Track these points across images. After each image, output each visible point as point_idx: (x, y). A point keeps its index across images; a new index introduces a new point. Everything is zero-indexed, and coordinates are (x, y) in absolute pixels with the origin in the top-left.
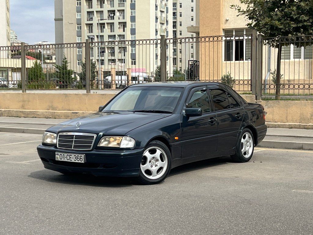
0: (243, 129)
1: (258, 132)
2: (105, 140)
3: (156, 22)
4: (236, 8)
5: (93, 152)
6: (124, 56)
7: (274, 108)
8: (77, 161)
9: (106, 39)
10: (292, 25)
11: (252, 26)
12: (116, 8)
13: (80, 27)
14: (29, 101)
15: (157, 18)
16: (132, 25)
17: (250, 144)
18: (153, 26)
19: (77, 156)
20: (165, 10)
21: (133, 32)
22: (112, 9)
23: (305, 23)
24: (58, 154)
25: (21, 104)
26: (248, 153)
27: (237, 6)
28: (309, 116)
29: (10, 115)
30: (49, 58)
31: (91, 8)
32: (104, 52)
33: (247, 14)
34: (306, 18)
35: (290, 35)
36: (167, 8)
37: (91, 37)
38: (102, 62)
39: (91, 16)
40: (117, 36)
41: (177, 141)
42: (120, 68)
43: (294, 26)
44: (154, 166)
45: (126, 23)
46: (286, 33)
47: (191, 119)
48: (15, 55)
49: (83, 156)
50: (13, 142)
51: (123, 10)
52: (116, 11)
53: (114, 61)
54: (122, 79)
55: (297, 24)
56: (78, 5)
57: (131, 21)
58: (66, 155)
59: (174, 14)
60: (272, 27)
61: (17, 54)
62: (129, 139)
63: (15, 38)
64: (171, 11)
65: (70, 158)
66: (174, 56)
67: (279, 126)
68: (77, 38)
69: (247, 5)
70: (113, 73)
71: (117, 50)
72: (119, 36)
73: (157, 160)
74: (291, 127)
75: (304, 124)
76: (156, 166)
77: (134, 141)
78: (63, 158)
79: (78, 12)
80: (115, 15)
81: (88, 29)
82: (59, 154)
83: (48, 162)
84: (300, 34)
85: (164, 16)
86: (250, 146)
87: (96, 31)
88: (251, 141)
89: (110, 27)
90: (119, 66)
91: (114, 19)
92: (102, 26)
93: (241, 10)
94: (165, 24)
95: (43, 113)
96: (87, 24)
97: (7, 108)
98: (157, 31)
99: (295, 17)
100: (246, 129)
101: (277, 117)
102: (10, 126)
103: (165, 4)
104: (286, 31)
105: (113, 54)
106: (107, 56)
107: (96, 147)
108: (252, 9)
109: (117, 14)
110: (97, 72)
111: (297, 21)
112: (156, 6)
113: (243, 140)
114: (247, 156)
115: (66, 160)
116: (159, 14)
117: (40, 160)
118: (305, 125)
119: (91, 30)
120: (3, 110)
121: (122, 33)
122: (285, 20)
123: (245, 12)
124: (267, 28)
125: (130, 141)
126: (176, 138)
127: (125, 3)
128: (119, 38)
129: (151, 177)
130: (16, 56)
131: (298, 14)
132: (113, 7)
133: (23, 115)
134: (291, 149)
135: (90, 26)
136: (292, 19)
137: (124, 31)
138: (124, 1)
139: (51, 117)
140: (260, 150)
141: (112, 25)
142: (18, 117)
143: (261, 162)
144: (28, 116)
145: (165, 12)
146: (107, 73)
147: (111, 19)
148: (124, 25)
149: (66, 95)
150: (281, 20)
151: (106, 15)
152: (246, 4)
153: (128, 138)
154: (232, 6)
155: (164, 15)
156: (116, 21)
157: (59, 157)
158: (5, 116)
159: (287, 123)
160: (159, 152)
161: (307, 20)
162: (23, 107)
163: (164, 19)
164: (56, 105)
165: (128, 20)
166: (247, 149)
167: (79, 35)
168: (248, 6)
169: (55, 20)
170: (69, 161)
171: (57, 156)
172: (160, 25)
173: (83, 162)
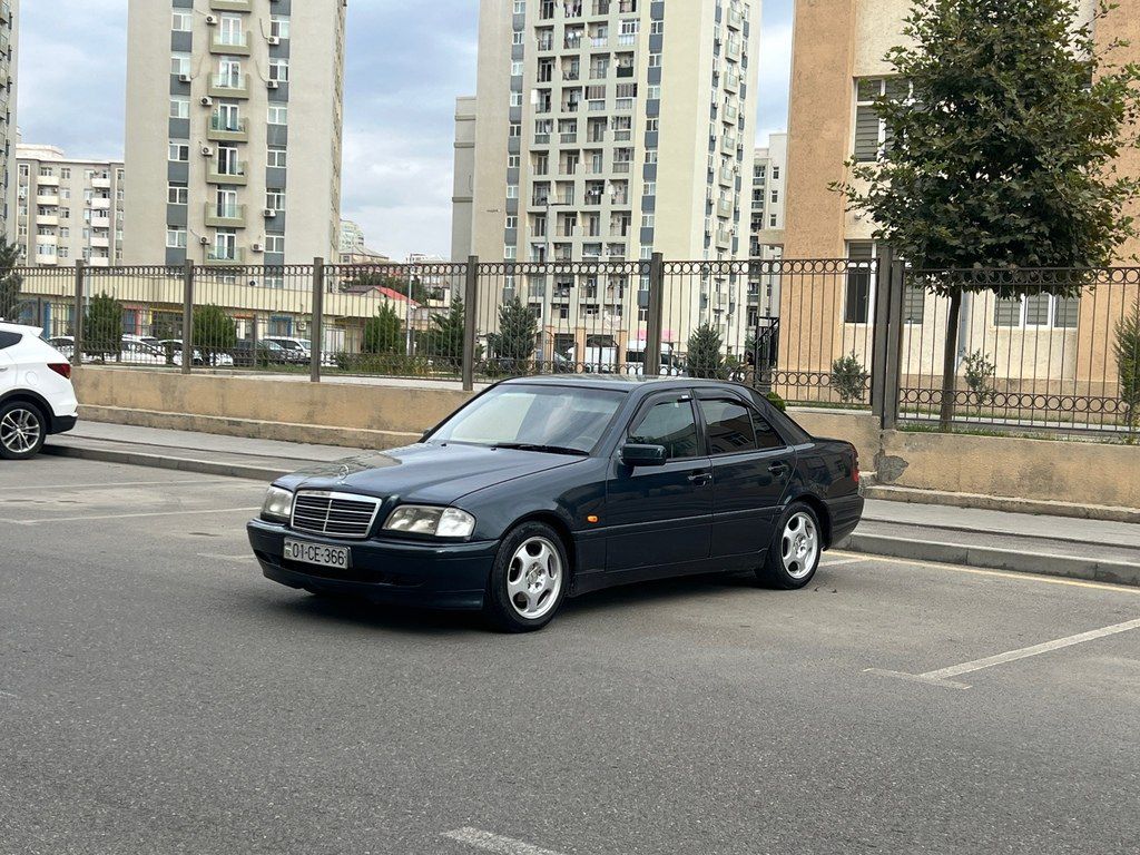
0: (790, 503)
1: (833, 514)
2: (404, 516)
3: (709, 212)
4: (844, 189)
5: (371, 543)
6: (621, 296)
7: (927, 452)
8: (330, 564)
9: (577, 255)
10: (984, 240)
11: (887, 237)
12: (607, 174)
13: (515, 220)
14: (324, 404)
15: (709, 204)
16: (644, 219)
17: (811, 543)
18: (698, 221)
19: (331, 550)
20: (732, 184)
21: (647, 236)
22: (597, 177)
23: (1020, 237)
24: (289, 544)
25: (306, 409)
26: (803, 567)
27: (846, 186)
28: (1014, 477)
29: (278, 437)
30: (438, 296)
31: (545, 173)
32: (568, 286)
33: (870, 207)
34: (1023, 223)
35: (977, 265)
36: (739, 180)
37: (540, 246)
38: (564, 311)
39: (543, 194)
40: (605, 246)
41: (593, 525)
42: (608, 327)
43: (989, 242)
44: (533, 586)
45: (629, 213)
46: (968, 260)
47: (639, 471)
48: (355, 283)
49: (345, 550)
50: (247, 506)
51: (625, 182)
52: (607, 183)
53: (593, 309)
54: (603, 362)
55: (999, 236)
56: (511, 164)
57: (644, 209)
58: (306, 546)
59: (758, 194)
60: (935, 245)
61: (357, 283)
62: (460, 515)
63: (357, 240)
64: (748, 188)
65: (316, 554)
66: (749, 301)
67: (935, 501)
68: (506, 247)
69: (871, 183)
70: (580, 339)
71: (602, 282)
72: (612, 245)
73: (541, 572)
74: (966, 504)
75: (1000, 499)
76: (538, 585)
77: (473, 521)
79: (510, 182)
80: (602, 193)
81: (534, 225)
82: (293, 543)
83: (269, 561)
84: (1004, 263)
85: (729, 199)
86: (810, 549)
87: (554, 231)
88: (813, 536)
89: (588, 224)
90: (603, 324)
91: (599, 203)
92: (569, 218)
93: (858, 196)
94: (731, 220)
95: (355, 434)
96: (531, 214)
97: (271, 419)
98: (707, 237)
99: (992, 219)
100: (799, 504)
101: (932, 476)
102: (264, 465)
103: (734, 168)
104: (968, 254)
105: (591, 290)
106: (576, 296)
107: (379, 531)
108: (884, 194)
109: (609, 190)
110: (539, 335)
111: (997, 229)
112: (710, 174)
113: (788, 533)
114: (798, 575)
115: (306, 559)
116: (716, 193)
117: (254, 556)
118: (1001, 502)
119: (540, 229)
120: (263, 422)
121: (619, 239)
122: (967, 226)
123: (866, 201)
124: (919, 246)
125: (463, 519)
126: (591, 518)
127: (630, 162)
128: (609, 251)
129: (525, 613)
130: (357, 288)
131: (1001, 212)
132: (600, 172)
133: (307, 438)
134: (936, 560)
135: (539, 219)
136: (984, 224)
137: (624, 234)
138: (627, 159)
139: (374, 445)
140: (852, 561)
141: (594, 217)
142: (295, 441)
143: (835, 592)
144: (321, 441)
145: (733, 189)
146: (564, 342)
147: (594, 203)
148: (626, 217)
149: (413, 392)
150: (956, 225)
151: (580, 190)
152: (869, 180)
153: (458, 513)
154: (833, 184)
155: (729, 196)
156: (605, 208)
157: (290, 551)
158: (265, 438)
159: (957, 494)
160: (545, 552)
161: (1024, 229)
162: (310, 417)
163: (730, 206)
164: (387, 416)
165: (635, 205)
166: (799, 556)
167: (511, 239)
168: (874, 187)
169: (455, 200)
170: (313, 562)
171: (287, 548)
172: (717, 221)
173: (344, 566)
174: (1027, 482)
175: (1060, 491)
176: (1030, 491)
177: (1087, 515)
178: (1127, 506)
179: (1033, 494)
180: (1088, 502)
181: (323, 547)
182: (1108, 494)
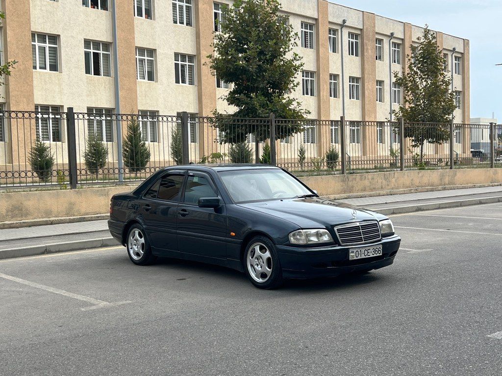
8: (375, 255)
24: (353, 252)
58: (363, 250)
65: (368, 252)
78: (360, 255)
82: (355, 251)
170: (367, 257)
173: (381, 254)
174: (10, 213)
175: (26, 215)
176: (12, 217)
177: (52, 223)
178: (57, 217)
179: (14, 219)
180: (40, 218)
181: (371, 248)
182: (48, 213)
